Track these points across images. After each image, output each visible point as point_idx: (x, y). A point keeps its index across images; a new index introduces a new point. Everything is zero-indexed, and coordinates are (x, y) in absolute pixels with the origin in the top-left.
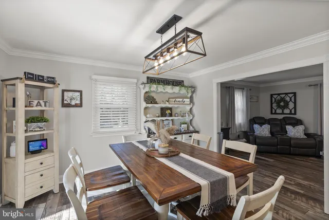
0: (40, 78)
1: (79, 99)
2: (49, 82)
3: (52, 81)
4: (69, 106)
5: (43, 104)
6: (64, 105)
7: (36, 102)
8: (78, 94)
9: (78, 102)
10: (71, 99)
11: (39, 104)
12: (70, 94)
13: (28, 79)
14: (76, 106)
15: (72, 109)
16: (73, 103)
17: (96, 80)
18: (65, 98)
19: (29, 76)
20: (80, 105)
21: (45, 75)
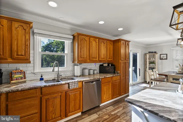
0: (152, 52)
1: (166, 57)
2: (154, 53)
3: (155, 53)
4: (162, 59)
5: (154, 59)
6: (161, 59)
7: (152, 58)
8: (166, 55)
9: (166, 58)
10: (163, 57)
11: (153, 59)
12: (163, 55)
13: (149, 53)
14: (165, 59)
15: (163, 60)
16: (164, 58)
17: (173, 50)
18: (161, 57)
19: (150, 52)
20: (167, 59)
21: (154, 51)
